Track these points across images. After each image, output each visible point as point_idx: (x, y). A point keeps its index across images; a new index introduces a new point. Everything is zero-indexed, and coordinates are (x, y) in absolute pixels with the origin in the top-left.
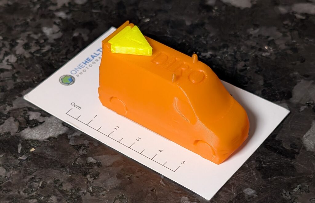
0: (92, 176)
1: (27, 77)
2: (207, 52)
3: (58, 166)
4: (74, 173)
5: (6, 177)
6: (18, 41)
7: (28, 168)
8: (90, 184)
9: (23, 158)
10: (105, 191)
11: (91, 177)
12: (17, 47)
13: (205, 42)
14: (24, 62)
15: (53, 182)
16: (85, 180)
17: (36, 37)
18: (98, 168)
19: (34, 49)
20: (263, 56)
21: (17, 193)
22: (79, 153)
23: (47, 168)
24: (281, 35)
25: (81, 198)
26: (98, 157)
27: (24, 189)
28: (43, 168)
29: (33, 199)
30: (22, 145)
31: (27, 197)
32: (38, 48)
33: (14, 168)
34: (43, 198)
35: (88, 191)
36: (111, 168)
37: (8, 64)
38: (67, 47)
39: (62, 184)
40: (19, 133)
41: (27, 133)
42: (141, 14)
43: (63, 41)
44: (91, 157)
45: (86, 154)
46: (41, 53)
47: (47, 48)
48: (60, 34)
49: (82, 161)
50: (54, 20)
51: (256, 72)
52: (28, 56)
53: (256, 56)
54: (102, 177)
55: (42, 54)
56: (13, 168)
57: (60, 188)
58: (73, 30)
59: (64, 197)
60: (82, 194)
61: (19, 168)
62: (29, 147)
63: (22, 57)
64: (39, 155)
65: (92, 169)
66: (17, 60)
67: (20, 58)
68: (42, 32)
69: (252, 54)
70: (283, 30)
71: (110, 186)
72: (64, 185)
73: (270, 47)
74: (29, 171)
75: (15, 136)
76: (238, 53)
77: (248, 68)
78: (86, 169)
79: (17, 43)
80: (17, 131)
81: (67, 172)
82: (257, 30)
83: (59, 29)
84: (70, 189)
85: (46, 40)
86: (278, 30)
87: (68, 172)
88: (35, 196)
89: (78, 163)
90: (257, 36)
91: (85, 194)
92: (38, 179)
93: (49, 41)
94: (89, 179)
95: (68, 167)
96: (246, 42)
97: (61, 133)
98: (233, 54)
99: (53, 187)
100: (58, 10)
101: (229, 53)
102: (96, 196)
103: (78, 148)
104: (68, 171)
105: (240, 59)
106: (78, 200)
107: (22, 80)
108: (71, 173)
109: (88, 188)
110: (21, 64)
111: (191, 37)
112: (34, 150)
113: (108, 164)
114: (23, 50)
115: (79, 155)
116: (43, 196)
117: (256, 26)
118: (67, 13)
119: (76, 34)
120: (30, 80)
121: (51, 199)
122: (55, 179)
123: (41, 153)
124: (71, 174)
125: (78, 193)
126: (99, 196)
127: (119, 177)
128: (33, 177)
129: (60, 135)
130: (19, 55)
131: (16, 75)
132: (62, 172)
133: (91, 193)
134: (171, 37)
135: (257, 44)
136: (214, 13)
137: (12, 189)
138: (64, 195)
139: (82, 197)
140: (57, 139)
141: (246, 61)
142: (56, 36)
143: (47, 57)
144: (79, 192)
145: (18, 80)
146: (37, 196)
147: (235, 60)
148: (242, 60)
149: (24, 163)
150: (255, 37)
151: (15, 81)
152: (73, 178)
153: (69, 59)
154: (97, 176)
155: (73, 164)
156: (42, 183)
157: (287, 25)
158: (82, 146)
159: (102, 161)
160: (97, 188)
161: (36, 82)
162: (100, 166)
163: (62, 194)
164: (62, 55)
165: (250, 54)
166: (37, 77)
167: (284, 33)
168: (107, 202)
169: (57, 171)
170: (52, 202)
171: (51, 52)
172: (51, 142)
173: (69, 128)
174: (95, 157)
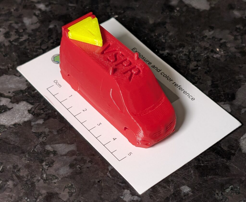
0: (47, 163)
1: (3, 64)
2: (165, 50)
3: (19, 152)
4: (32, 160)
6: (1, 29)
8: (45, 171)
10: (57, 179)
11: (46, 165)
13: (164, 41)
14: (3, 49)
15: (12, 167)
16: (40, 167)
17: (16, 26)
18: (54, 156)
19: (12, 38)
20: (214, 57)
22: (39, 140)
23: (9, 153)
24: (232, 38)
25: (35, 185)
26: (55, 145)
28: (4, 152)
32: (17, 37)
35: (42, 178)
36: (65, 157)
38: (42, 37)
39: (20, 169)
42: (111, 10)
43: (39, 32)
44: (49, 145)
45: (45, 141)
46: (19, 42)
47: (24, 38)
48: (38, 25)
49: (41, 149)
50: (34, 11)
51: (206, 73)
52: (7, 44)
53: (208, 57)
54: (56, 165)
55: (20, 43)
57: (17, 174)
58: (50, 21)
59: (20, 182)
60: (36, 181)
63: (2, 45)
64: (3, 140)
65: (49, 156)
68: (22, 22)
69: (204, 55)
70: (235, 33)
71: (62, 174)
72: (21, 171)
73: (221, 49)
76: (192, 53)
77: (199, 68)
78: (43, 156)
81: (26, 158)
82: (212, 32)
83: (38, 20)
84: (26, 175)
85: (25, 30)
86: (231, 33)
87: (27, 158)
89: (37, 150)
90: (211, 37)
91: (39, 181)
93: (27, 31)
94: (44, 167)
95: (27, 153)
96: (200, 43)
97: (26, 119)
98: (187, 53)
99: (11, 172)
100: (39, 2)
101: (184, 53)
102: (49, 184)
103: (39, 135)
105: (193, 58)
106: (32, 186)
108: (30, 159)
109: (43, 175)
111: (153, 35)
113: (64, 153)
114: (4, 38)
115: (39, 142)
116: (2, 180)
117: (212, 28)
118: (47, 6)
119: (51, 26)
120: (6, 67)
121: (8, 183)
122: (14, 164)
123: (5, 138)
124: (29, 161)
125: (32, 180)
126: (51, 184)
127: (72, 166)
129: (25, 122)
132: (22, 158)
135: (210, 45)
136: (176, 13)
138: (20, 180)
139: (36, 183)
140: (21, 125)
141: (198, 61)
142: (33, 27)
143: (23, 46)
144: (34, 178)
147: (188, 60)
148: (195, 60)
150: (209, 39)
152: (30, 164)
153: (43, 49)
154: (51, 164)
155: (32, 150)
156: (2, 167)
157: (239, 28)
158: (42, 134)
159: (59, 149)
160: (51, 176)
161: (11, 70)
162: (55, 155)
163: (18, 180)
164: (37, 45)
165: (203, 55)
166: (12, 64)
167: (235, 36)
168: (57, 191)
169: (17, 157)
170: (8, 186)
171: (28, 41)
172: (16, 128)
173: (33, 115)
174: (53, 145)
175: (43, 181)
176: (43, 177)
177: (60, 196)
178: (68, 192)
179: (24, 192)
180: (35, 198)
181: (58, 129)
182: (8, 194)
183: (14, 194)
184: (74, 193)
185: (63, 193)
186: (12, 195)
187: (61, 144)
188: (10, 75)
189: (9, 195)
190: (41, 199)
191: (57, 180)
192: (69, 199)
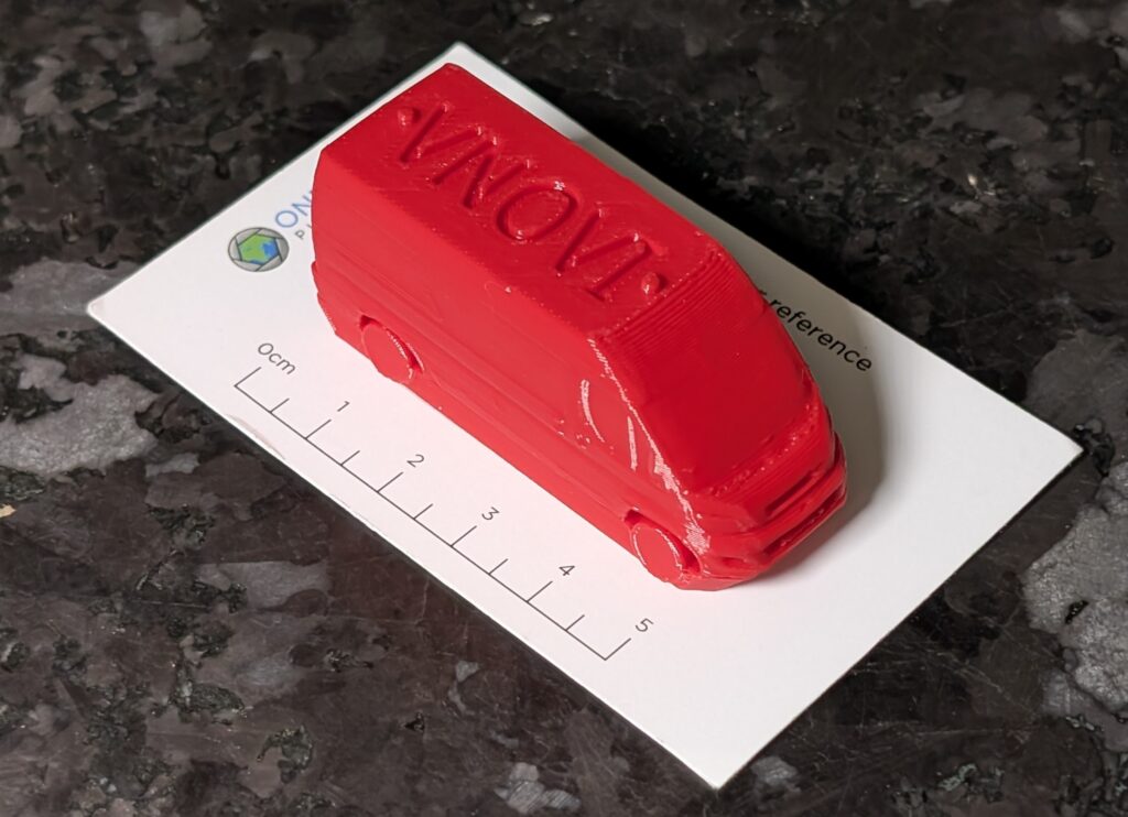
0: (200, 641)
1: (44, 210)
2: (741, 176)
3: (86, 588)
4: (136, 623)
6: (42, 61)
8: (188, 672)
10: (237, 707)
11: (196, 646)
12: (31, 85)
13: (741, 134)
14: (45, 149)
15: (54, 649)
16: (171, 654)
17: (109, 50)
18: (231, 611)
19: (91, 100)
20: (952, 214)
22: (173, 543)
23: (44, 591)
24: (1042, 130)
25: (144, 726)
26: (239, 565)
28: (26, 588)
32: (113, 96)
35: (175, 699)
36: (277, 619)
38: (216, 101)
39: (84, 659)
43: (205, 77)
44: (214, 565)
45: (199, 548)
46: (117, 118)
47: (141, 100)
48: (205, 45)
49: (178, 578)
51: (910, 280)
52: (64, 126)
53: (926, 212)
54: (236, 650)
55: (118, 123)
57: (73, 678)
58: (255, 33)
59: (83, 715)
60: (151, 711)
63: (44, 129)
64: (24, 534)
65: (207, 612)
66: (23, 137)
67: (36, 133)
68: (137, 33)
69: (910, 201)
70: (1056, 110)
71: (261, 688)
72: (91, 667)
73: (986, 180)
76: (858, 190)
77: (884, 258)
78: (186, 609)
79: (38, 69)
81: (113, 615)
82: (955, 103)
83: (204, 26)
84: (111, 685)
85: (144, 66)
86: (1038, 108)
87: (118, 616)
89: (161, 582)
90: (948, 126)
91: (159, 710)
93: (155, 72)
94: (188, 654)
95: (120, 594)
96: (897, 148)
97: (124, 452)
98: (839, 192)
99: (49, 668)
101: (825, 190)
102: (201, 725)
103: (174, 520)
104: (116, 612)
105: (859, 215)
106: (130, 732)
107: (24, 223)
108: (129, 621)
109: (178, 690)
110: (31, 157)
111: (696, 105)
112: (13, 514)
113: (273, 601)
114: (54, 99)
115: (172, 550)
117: (957, 84)
119: (259, 54)
120: (55, 227)
121: (33, 715)
122: (63, 637)
123: (29, 529)
124: (125, 625)
125: (133, 707)
126: (213, 726)
127: (302, 655)
129: (118, 463)
130: (34, 116)
131: (6, 200)
132: (96, 614)
133: (184, 708)
134: (615, 98)
135: (943, 159)
138: (82, 705)
139: (147, 722)
140: (102, 477)
141: (879, 228)
142: (182, 55)
143: (133, 139)
144: (141, 701)
145: (9, 223)
147: (840, 220)
148: (869, 224)
150: (940, 131)
152: (131, 641)
153: (215, 155)
154: (219, 642)
155: (140, 584)
156: (13, 649)
157: (1077, 90)
158: (189, 516)
159: (253, 585)
160: (211, 693)
161: (73, 238)
162: (238, 605)
163: (77, 703)
164: (193, 134)
165: (905, 200)
166: (80, 214)
167: (1054, 123)
168: (233, 756)
169: (77, 607)
170: (33, 729)
171: (153, 117)
172: (81, 486)
173: (157, 436)
174: (229, 564)
175: (180, 714)
176: (179, 697)
177: (246, 777)
178: (281, 764)
179: (96, 756)
180: (141, 781)
181: (258, 498)
182: (29, 759)
183: (55, 760)
184: (304, 768)
185: (257, 767)
186: (46, 767)
187: (265, 563)
188: (69, 258)
189: (33, 764)
190: (166, 788)
191: (237, 711)
192: (280, 791)
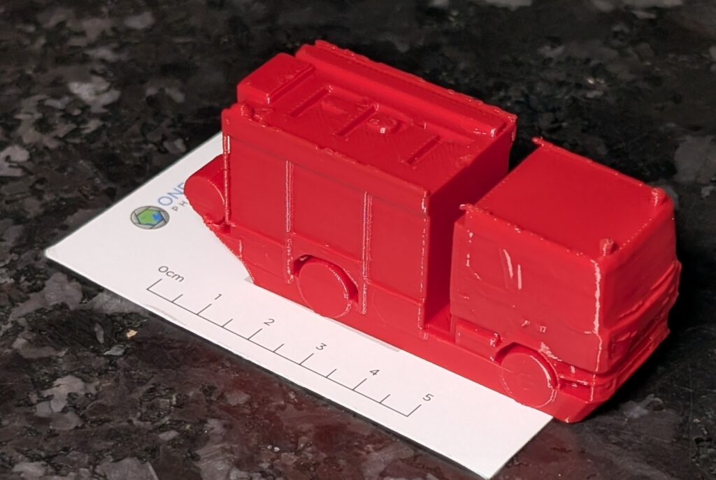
1: (66, 187)
3: (203, 360)
5: (90, 396)
7: (133, 372)
8: (287, 387)
9: (116, 351)
12: (20, 130)
14: (48, 158)
15: (201, 393)
17: (58, 104)
19: (63, 129)
20: (589, 99)
21: (125, 424)
23: (178, 367)
24: (614, 53)
25: (277, 417)
27: (139, 414)
28: (168, 367)
29: (166, 431)
30: (103, 327)
31: (151, 429)
32: (73, 126)
33: (100, 374)
34: (188, 427)
35: (288, 400)
37: (10, 166)
38: (138, 118)
39: (222, 393)
40: (86, 303)
41: (107, 302)
42: (289, 36)
43: (125, 108)
46: (83, 137)
47: (93, 125)
48: (115, 93)
50: (89, 67)
51: (583, 131)
52: (53, 145)
53: (574, 100)
55: (85, 138)
56: (97, 374)
57: (221, 403)
58: (142, 82)
59: (237, 419)
60: (277, 409)
61: (113, 372)
62: (121, 328)
63: (41, 149)
64: (149, 342)
66: (30, 155)
68: (70, 94)
69: (563, 95)
70: (616, 43)
72: (228, 396)
73: (598, 80)
74: (136, 377)
75: (81, 310)
76: (532, 97)
77: (564, 124)
79: (19, 121)
80: (83, 300)
81: (227, 369)
82: (560, 49)
83: (108, 84)
84: (246, 402)
85: (85, 108)
86: (606, 44)
88: (170, 424)
90: (563, 59)
91: (283, 408)
92: (164, 390)
96: (542, 74)
98: (522, 99)
99: (205, 402)
100: (92, 46)
101: (513, 99)
105: (540, 108)
106: (271, 421)
107: (57, 195)
110: (41, 163)
112: (136, 334)
114: (38, 134)
116: (189, 423)
117: (556, 42)
118: (116, 50)
119: (151, 91)
120: (76, 194)
121: (208, 426)
123: (153, 338)
125: (266, 409)
128: (151, 389)
130: (30, 144)
131: (39, 187)
132: (216, 371)
133: (295, 404)
135: (569, 75)
136: (454, 21)
137: (111, 418)
138: (235, 415)
139: (278, 414)
141: (554, 110)
142: (108, 98)
143: (99, 144)
144: (269, 405)
145: (47, 198)
146: (176, 425)
147: (530, 111)
148: (547, 110)
149: (121, 362)
150: (559, 63)
151: (40, 198)
152: (245, 379)
156: (176, 397)
163: (231, 414)
164: (134, 136)
165: (560, 96)
166: (89, 185)
167: (620, 50)
168: (338, 420)
169: (203, 370)
170: (211, 432)
171: (104, 132)
175: (295, 407)
179: (258, 436)
180: (292, 442)
182: (218, 446)
183: (234, 444)
186: (232, 448)
189: (223, 448)
190: (308, 442)
